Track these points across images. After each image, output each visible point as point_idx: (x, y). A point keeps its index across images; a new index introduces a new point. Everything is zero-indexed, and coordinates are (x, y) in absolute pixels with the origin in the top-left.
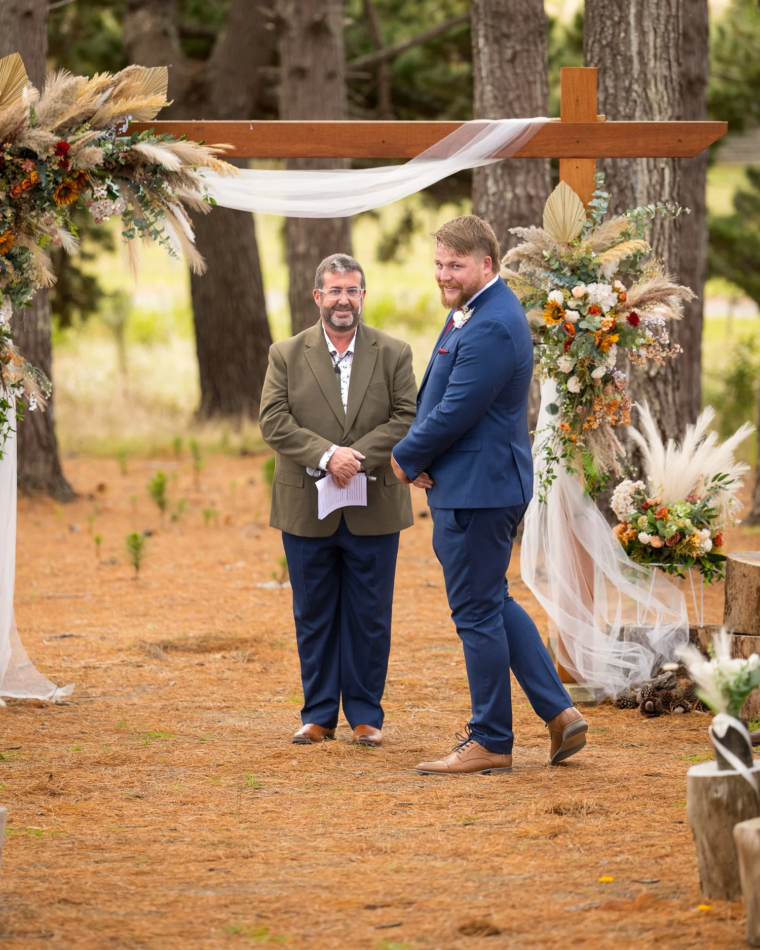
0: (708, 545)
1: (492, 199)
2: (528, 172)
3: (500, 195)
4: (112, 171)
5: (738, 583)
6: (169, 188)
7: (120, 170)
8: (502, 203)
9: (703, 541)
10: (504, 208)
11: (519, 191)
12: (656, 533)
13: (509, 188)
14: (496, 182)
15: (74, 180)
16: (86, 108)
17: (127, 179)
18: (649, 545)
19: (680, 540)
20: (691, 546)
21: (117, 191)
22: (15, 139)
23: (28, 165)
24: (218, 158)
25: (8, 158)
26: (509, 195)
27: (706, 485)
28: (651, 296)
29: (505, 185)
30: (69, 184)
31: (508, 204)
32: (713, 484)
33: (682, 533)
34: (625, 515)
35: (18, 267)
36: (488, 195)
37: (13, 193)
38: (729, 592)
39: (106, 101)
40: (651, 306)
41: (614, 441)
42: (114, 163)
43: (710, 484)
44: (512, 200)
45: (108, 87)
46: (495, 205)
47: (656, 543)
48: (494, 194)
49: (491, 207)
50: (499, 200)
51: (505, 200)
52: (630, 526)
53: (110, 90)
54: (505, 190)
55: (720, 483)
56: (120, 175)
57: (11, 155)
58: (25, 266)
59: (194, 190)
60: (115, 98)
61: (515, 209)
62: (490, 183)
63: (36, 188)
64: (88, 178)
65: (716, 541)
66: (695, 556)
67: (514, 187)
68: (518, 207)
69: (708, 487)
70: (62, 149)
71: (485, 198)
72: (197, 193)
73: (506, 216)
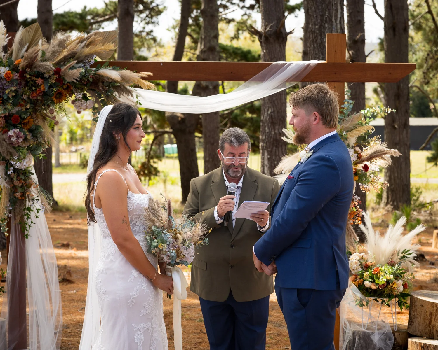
0: (401, 289)
1: (267, 134)
2: (279, 125)
3: (270, 133)
4: (86, 85)
5: (418, 310)
6: (117, 95)
7: (91, 85)
8: (270, 135)
9: (399, 286)
10: (271, 137)
11: (276, 131)
12: (373, 282)
13: (273, 130)
14: (269, 128)
15: (64, 89)
16: (72, 51)
17: (94, 90)
18: (370, 288)
19: (387, 286)
20: (392, 290)
21: (89, 97)
22: (32, 66)
23: (39, 81)
24: (143, 79)
25: (28, 76)
26: (273, 133)
27: (398, 255)
28: (376, 155)
29: (272, 129)
30: (61, 92)
31: (273, 136)
32: (402, 255)
33: (388, 282)
34: (356, 271)
35: (35, 137)
36: (265, 133)
37: (32, 96)
38: (412, 314)
39: (83, 47)
40: (376, 161)
41: (353, 233)
42: (86, 80)
43: (401, 255)
44: (274, 135)
45: (84, 40)
46: (268, 136)
47: (374, 287)
48: (268, 133)
49: (267, 137)
50: (269, 134)
51: (272, 135)
52: (359, 277)
53: (85, 42)
54: (271, 131)
55: (405, 255)
56: (91, 88)
57: (30, 75)
58: (39, 135)
59: (130, 96)
60: (87, 46)
61: (275, 138)
62: (266, 129)
63: (45, 94)
64: (72, 88)
65: (405, 286)
66: (395, 294)
67: (275, 130)
68: (276, 137)
69: (399, 257)
70: (57, 72)
71: (265, 134)
72: (132, 98)
73: (272, 140)
